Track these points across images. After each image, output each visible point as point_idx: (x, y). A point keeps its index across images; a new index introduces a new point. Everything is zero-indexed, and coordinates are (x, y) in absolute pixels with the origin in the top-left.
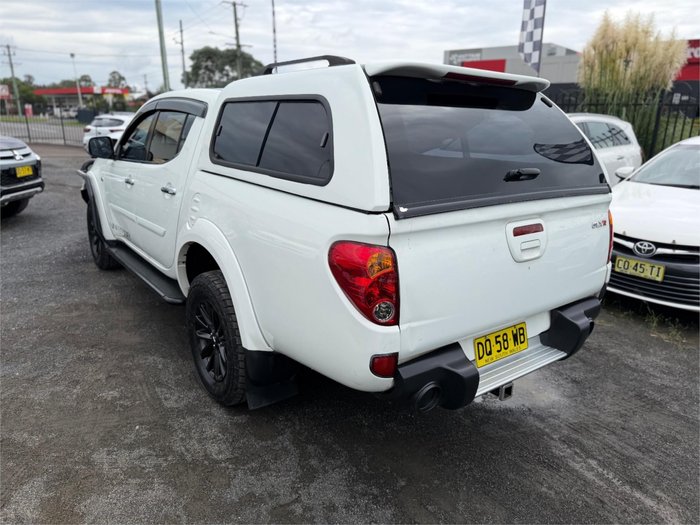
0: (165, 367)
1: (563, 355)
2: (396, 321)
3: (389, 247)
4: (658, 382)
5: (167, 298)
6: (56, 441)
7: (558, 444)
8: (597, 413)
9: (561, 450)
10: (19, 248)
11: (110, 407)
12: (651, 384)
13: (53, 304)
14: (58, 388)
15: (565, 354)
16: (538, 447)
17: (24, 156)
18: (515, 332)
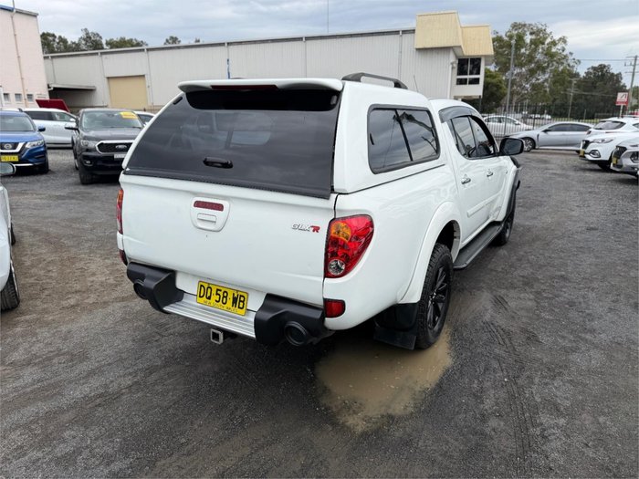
18: (236, 295)
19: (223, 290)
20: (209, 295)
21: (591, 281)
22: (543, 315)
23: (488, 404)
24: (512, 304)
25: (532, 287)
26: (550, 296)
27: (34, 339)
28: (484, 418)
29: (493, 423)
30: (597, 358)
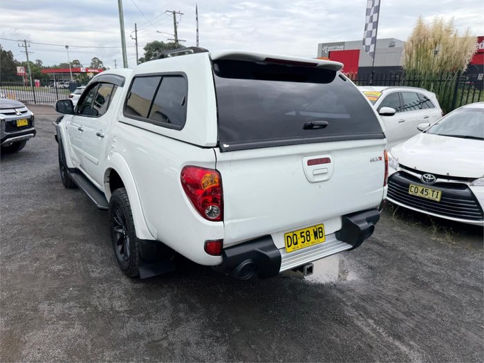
0: (97, 251)
1: (350, 246)
2: (221, 218)
3: (216, 170)
4: (428, 270)
5: (99, 205)
6: (17, 295)
7: (349, 308)
8: (381, 289)
9: (350, 312)
10: (15, 173)
11: (56, 275)
12: (424, 271)
13: (31, 209)
14: (25, 263)
15: (351, 247)
16: (335, 310)
17: (22, 112)
18: (315, 230)
19: (305, 231)
20: (295, 241)
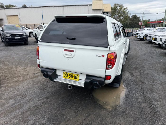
2: (39, 59)
3: (39, 46)
18: (75, 75)
19: (71, 74)
20: (67, 76)
21: (150, 68)
22: (143, 76)
23: (140, 100)
24: (135, 74)
25: (137, 70)
26: (142, 72)
27: (9, 91)
28: (140, 104)
29: (143, 105)
30: (159, 87)
